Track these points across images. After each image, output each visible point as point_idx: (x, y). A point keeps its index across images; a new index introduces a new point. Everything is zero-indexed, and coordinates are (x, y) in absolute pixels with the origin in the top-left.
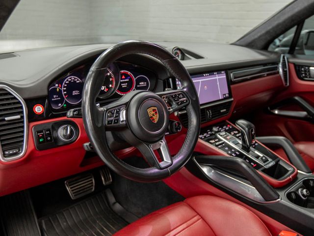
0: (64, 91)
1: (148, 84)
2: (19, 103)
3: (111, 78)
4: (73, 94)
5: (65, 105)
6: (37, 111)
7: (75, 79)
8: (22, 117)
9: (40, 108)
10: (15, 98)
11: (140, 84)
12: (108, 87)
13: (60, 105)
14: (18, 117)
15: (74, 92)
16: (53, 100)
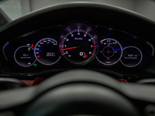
0: (36, 51)
1: (139, 58)
3: (93, 44)
5: (35, 65)
7: (52, 41)
11: (129, 55)
12: (87, 54)
13: (29, 63)
16: (22, 58)
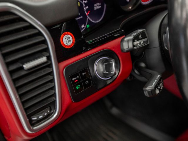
0: (86, 5)
2: (40, 34)
4: (95, 9)
6: (65, 43)
8: (49, 58)
9: (69, 38)
10: (31, 27)
13: (83, 26)
14: (44, 59)
15: (95, 5)
